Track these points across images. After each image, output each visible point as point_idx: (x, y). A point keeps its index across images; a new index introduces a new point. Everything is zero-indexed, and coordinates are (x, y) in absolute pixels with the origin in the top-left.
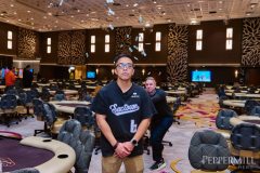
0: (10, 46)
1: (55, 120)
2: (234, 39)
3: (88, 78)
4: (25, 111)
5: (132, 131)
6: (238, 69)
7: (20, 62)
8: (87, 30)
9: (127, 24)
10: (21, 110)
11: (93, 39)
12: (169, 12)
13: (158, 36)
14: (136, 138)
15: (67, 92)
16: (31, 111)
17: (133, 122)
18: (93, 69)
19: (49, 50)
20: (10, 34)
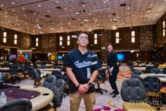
0: (16, 42)
2: (136, 37)
3: (58, 60)
4: (23, 76)
5: (88, 77)
6: (139, 53)
7: (21, 51)
8: (58, 34)
9: (79, 30)
10: (21, 75)
11: (61, 38)
12: (101, 23)
13: (96, 36)
15: (47, 65)
16: (27, 76)
18: (61, 54)
19: (37, 44)
20: (16, 36)
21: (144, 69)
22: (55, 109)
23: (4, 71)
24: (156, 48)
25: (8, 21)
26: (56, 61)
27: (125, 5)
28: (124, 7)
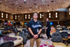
0: (7, 17)
1: (17, 33)
2: (58, 15)
4: (10, 32)
5: (38, 32)
6: (59, 22)
7: (9, 21)
8: (24, 14)
11: (26, 16)
12: (43, 9)
13: (41, 15)
14: (39, 33)
15: (20, 27)
16: (12, 32)
17: (38, 29)
18: (26, 22)
19: (16, 18)
20: (7, 15)
21: (61, 28)
22: (24, 45)
23: (2, 29)
24: (66, 20)
25: (3, 9)
26: (24, 25)
27: (53, 1)
28: (52, 2)
